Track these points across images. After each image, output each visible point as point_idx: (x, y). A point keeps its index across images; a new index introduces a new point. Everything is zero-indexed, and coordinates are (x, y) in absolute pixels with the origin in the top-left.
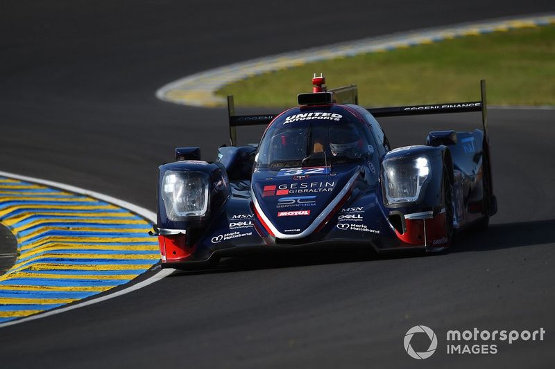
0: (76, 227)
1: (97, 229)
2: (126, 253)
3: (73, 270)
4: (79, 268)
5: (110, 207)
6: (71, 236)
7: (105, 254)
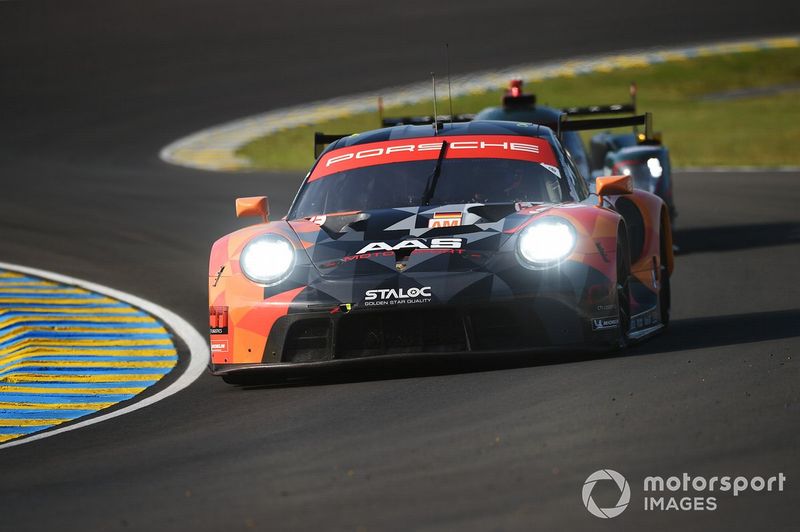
0: (63, 326)
1: (90, 329)
2: (129, 360)
3: (61, 383)
4: (68, 379)
5: (105, 301)
6: (57, 339)
7: (101, 361)
